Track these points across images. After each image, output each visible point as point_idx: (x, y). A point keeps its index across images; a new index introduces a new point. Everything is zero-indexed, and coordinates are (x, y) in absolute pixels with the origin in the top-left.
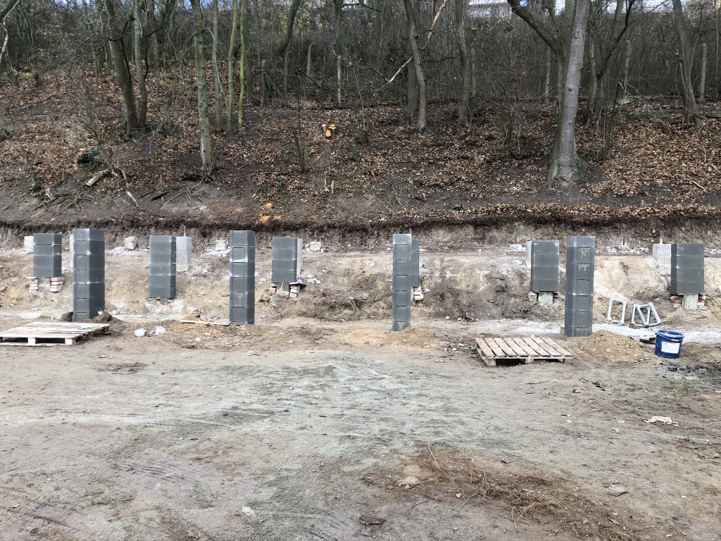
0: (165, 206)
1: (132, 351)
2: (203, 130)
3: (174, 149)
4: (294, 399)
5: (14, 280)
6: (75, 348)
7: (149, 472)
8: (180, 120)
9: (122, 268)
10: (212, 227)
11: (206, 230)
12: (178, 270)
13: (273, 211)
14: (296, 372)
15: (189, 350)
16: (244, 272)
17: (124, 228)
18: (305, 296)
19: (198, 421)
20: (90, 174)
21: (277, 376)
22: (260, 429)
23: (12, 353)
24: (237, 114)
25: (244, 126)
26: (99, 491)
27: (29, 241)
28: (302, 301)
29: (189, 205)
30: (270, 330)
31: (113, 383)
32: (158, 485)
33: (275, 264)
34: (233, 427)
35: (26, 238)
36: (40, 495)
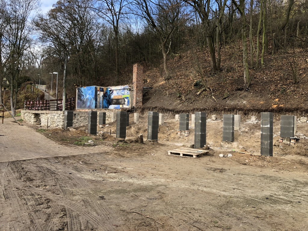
0: (228, 102)
1: (219, 163)
2: (245, 68)
3: (232, 78)
4: (303, 197)
5: (173, 131)
6: (197, 159)
7: (236, 218)
8: (234, 65)
9: (211, 128)
10: (249, 111)
11: (246, 112)
12: (235, 129)
13: (279, 102)
14: (301, 183)
15: (243, 165)
16: (268, 131)
17: (211, 111)
18: (299, 145)
19: (254, 199)
20: (198, 90)
21: (291, 184)
22: (286, 209)
23: (175, 159)
24: (261, 59)
25: (264, 64)
26: (216, 221)
27: (177, 116)
28: (298, 147)
29: (239, 101)
30: (283, 160)
31: (214, 176)
32: (241, 225)
33: (282, 128)
34: (272, 205)
35: (176, 115)
36: (194, 217)
